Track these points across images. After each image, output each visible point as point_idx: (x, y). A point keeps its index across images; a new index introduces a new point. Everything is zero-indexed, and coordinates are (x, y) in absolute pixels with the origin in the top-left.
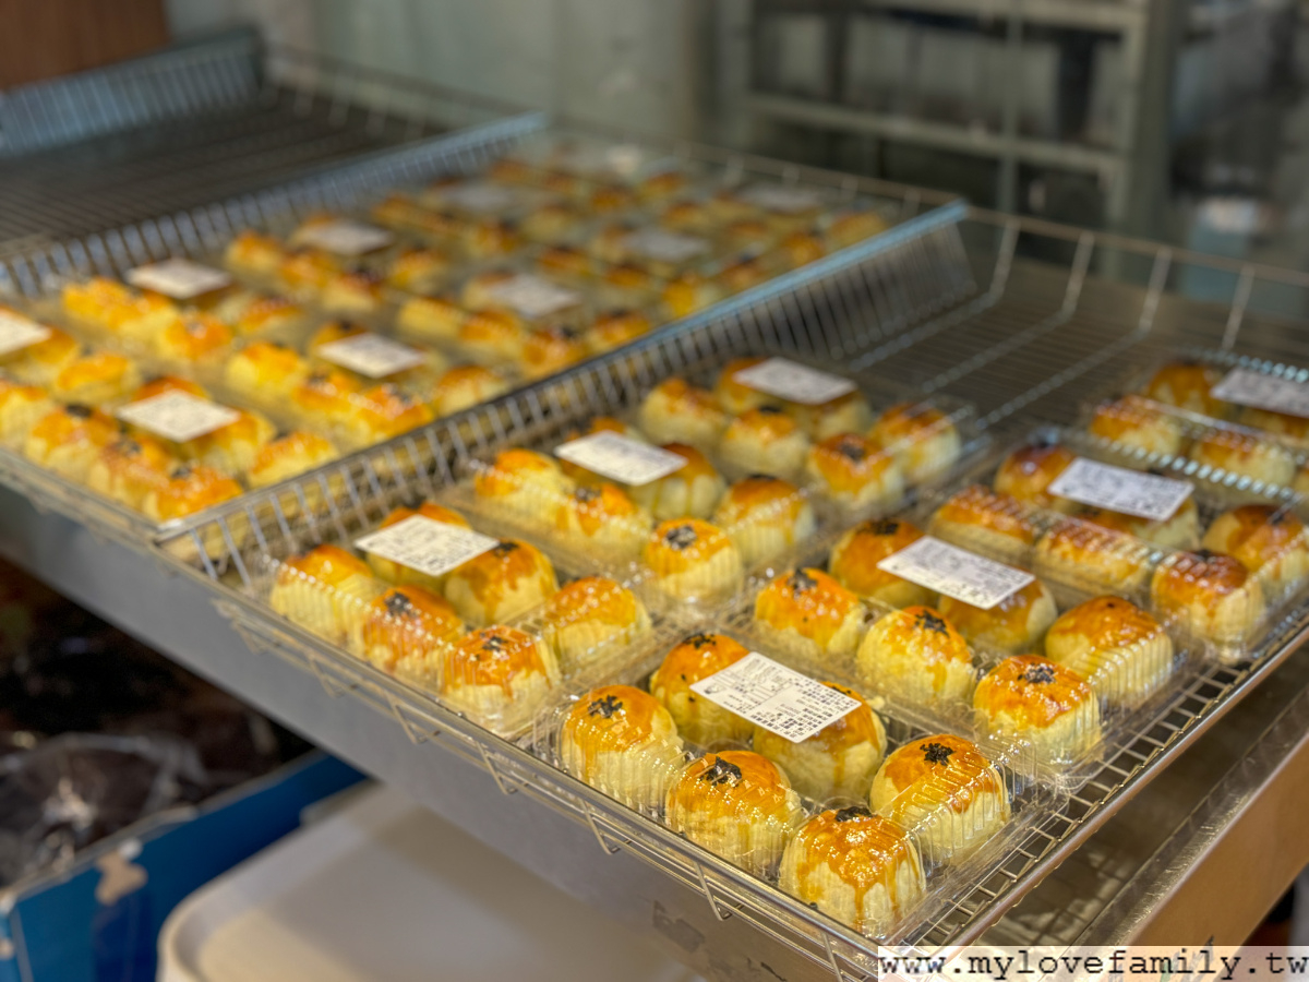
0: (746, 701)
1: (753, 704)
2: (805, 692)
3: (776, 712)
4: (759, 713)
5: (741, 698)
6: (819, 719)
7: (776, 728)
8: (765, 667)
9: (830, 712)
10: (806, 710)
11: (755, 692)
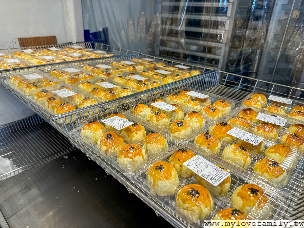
0: (198, 169)
1: (201, 171)
2: (214, 169)
3: (208, 175)
4: (203, 174)
5: (197, 168)
6: (220, 178)
7: (209, 180)
8: (202, 159)
9: (223, 176)
10: (216, 175)
11: (200, 167)
